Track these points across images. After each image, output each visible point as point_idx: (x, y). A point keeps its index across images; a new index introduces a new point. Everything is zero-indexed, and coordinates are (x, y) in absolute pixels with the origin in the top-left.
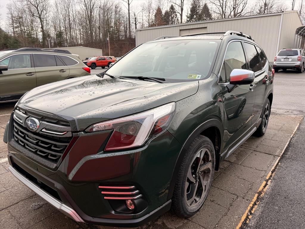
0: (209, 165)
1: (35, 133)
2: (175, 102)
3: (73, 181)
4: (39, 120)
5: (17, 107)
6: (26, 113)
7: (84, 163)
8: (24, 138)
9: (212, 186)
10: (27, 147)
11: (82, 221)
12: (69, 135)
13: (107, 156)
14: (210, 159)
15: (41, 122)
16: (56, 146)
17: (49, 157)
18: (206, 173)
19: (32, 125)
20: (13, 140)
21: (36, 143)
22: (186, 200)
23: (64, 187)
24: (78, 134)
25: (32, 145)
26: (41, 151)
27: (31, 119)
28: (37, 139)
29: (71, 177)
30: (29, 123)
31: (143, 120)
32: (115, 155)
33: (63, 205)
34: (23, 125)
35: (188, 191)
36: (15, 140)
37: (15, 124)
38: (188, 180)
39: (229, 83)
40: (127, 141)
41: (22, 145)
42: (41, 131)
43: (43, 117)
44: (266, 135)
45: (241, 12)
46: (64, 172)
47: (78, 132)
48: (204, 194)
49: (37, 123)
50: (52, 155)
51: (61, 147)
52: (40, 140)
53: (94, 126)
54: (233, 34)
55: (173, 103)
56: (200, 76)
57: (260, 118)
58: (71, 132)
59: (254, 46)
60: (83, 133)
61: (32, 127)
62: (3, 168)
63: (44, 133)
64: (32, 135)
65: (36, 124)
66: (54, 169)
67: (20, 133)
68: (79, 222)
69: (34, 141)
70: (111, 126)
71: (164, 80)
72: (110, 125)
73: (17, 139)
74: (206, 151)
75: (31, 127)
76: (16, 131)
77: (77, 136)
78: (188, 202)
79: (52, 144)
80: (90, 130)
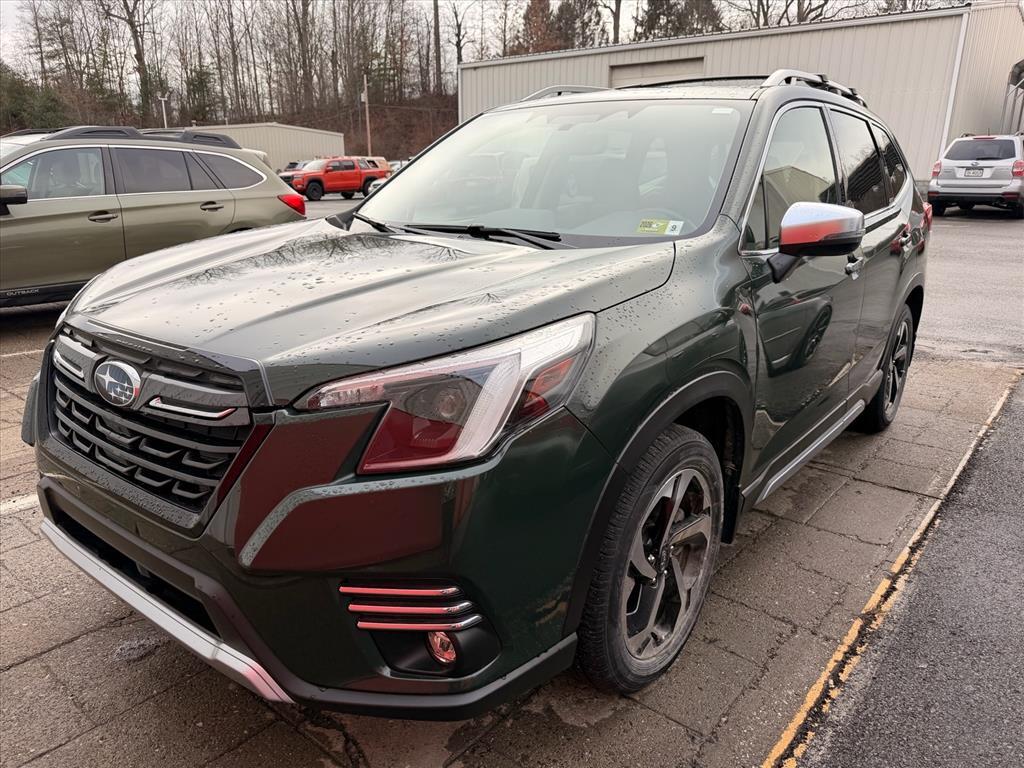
0: (703, 525)
1: (126, 413)
2: (595, 313)
3: (254, 571)
4: (140, 368)
5: (65, 324)
6: (94, 344)
7: (291, 510)
8: (91, 428)
9: (710, 591)
10: (101, 458)
11: (286, 697)
12: (241, 418)
13: (366, 490)
14: (707, 503)
15: (145, 375)
16: (196, 455)
17: (176, 491)
18: (692, 548)
19: (115, 385)
20: (54, 434)
21: (131, 444)
22: (626, 636)
23: (227, 589)
24: (271, 416)
25: (117, 452)
26: (147, 472)
27: (112, 365)
28: (133, 433)
29: (247, 557)
30: (107, 378)
31: (486, 371)
32: (393, 487)
33: (224, 646)
34: (86, 385)
35: (631, 606)
36: (61, 435)
37: (58, 382)
38: (634, 572)
39: (777, 250)
40: (433, 443)
41: (84, 453)
42: (147, 404)
43: (153, 358)
44: (895, 428)
45: (822, 6)
46: (223, 541)
47: (270, 409)
48: (683, 618)
49: (133, 380)
50: (185, 486)
51: (216, 460)
52: (144, 436)
53: (324, 389)
54: (794, 80)
55: (588, 317)
56: (680, 224)
57: (878, 368)
58: (246, 410)
59: (867, 122)
60: (285, 412)
61: (116, 392)
62: (22, 528)
63: (155, 412)
64: (118, 419)
65: (130, 383)
66: (191, 530)
67: (76, 413)
68: (276, 703)
69: (123, 439)
70: (380, 391)
71: (555, 238)
72: (374, 389)
73: (66, 433)
74: (694, 477)
75: (113, 394)
76: (64, 404)
77: (268, 422)
78: (631, 644)
79: (185, 449)
80: (311, 403)
